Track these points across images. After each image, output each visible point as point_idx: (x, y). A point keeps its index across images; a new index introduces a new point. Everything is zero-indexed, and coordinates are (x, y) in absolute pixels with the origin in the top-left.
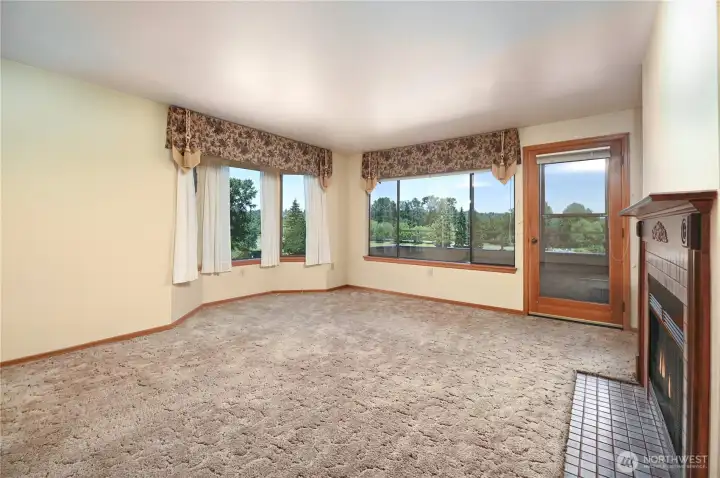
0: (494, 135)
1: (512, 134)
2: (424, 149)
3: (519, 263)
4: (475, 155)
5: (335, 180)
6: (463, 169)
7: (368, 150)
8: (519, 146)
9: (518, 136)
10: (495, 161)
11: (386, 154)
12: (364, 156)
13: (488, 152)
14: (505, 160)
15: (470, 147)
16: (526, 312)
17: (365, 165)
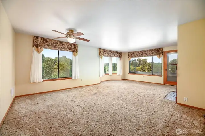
0: (157, 49)
1: (161, 49)
2: (142, 52)
3: (163, 74)
4: (153, 53)
5: (122, 58)
6: (150, 56)
7: (129, 52)
8: (162, 51)
9: (162, 49)
10: (157, 54)
11: (133, 53)
12: (128, 53)
13: (156, 52)
14: (160, 54)
15: (152, 51)
16: (164, 84)
17: (129, 55)
